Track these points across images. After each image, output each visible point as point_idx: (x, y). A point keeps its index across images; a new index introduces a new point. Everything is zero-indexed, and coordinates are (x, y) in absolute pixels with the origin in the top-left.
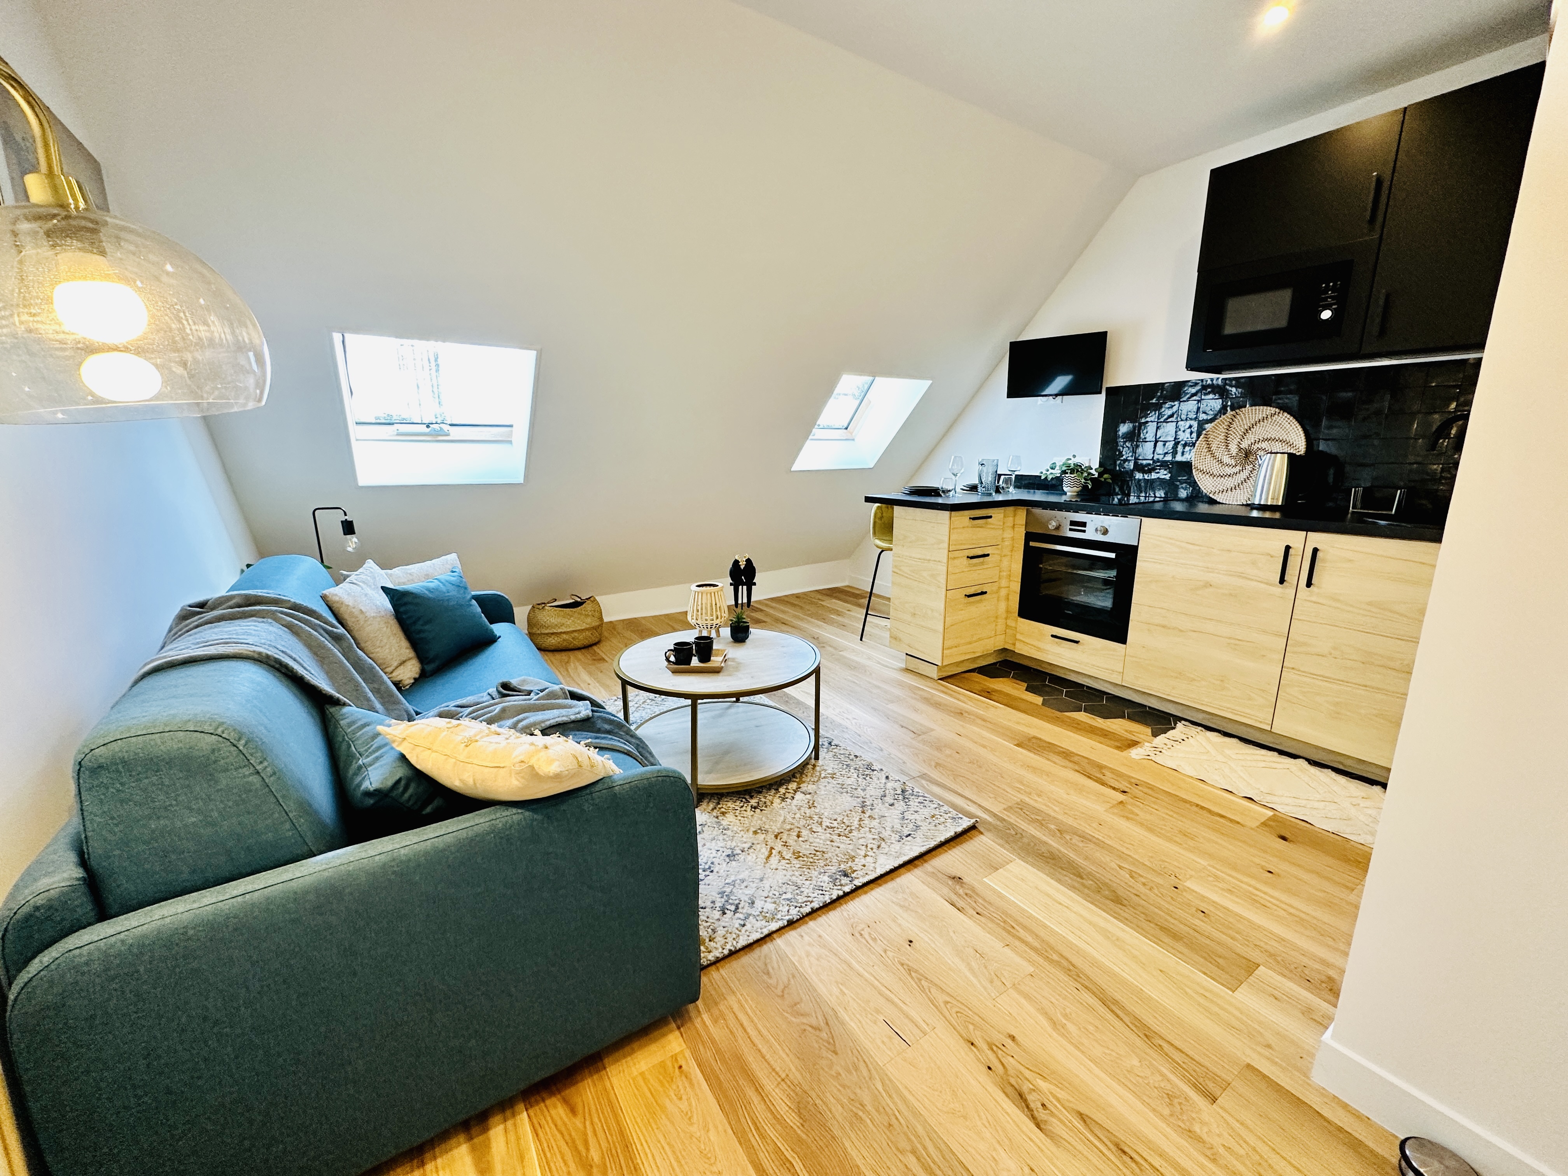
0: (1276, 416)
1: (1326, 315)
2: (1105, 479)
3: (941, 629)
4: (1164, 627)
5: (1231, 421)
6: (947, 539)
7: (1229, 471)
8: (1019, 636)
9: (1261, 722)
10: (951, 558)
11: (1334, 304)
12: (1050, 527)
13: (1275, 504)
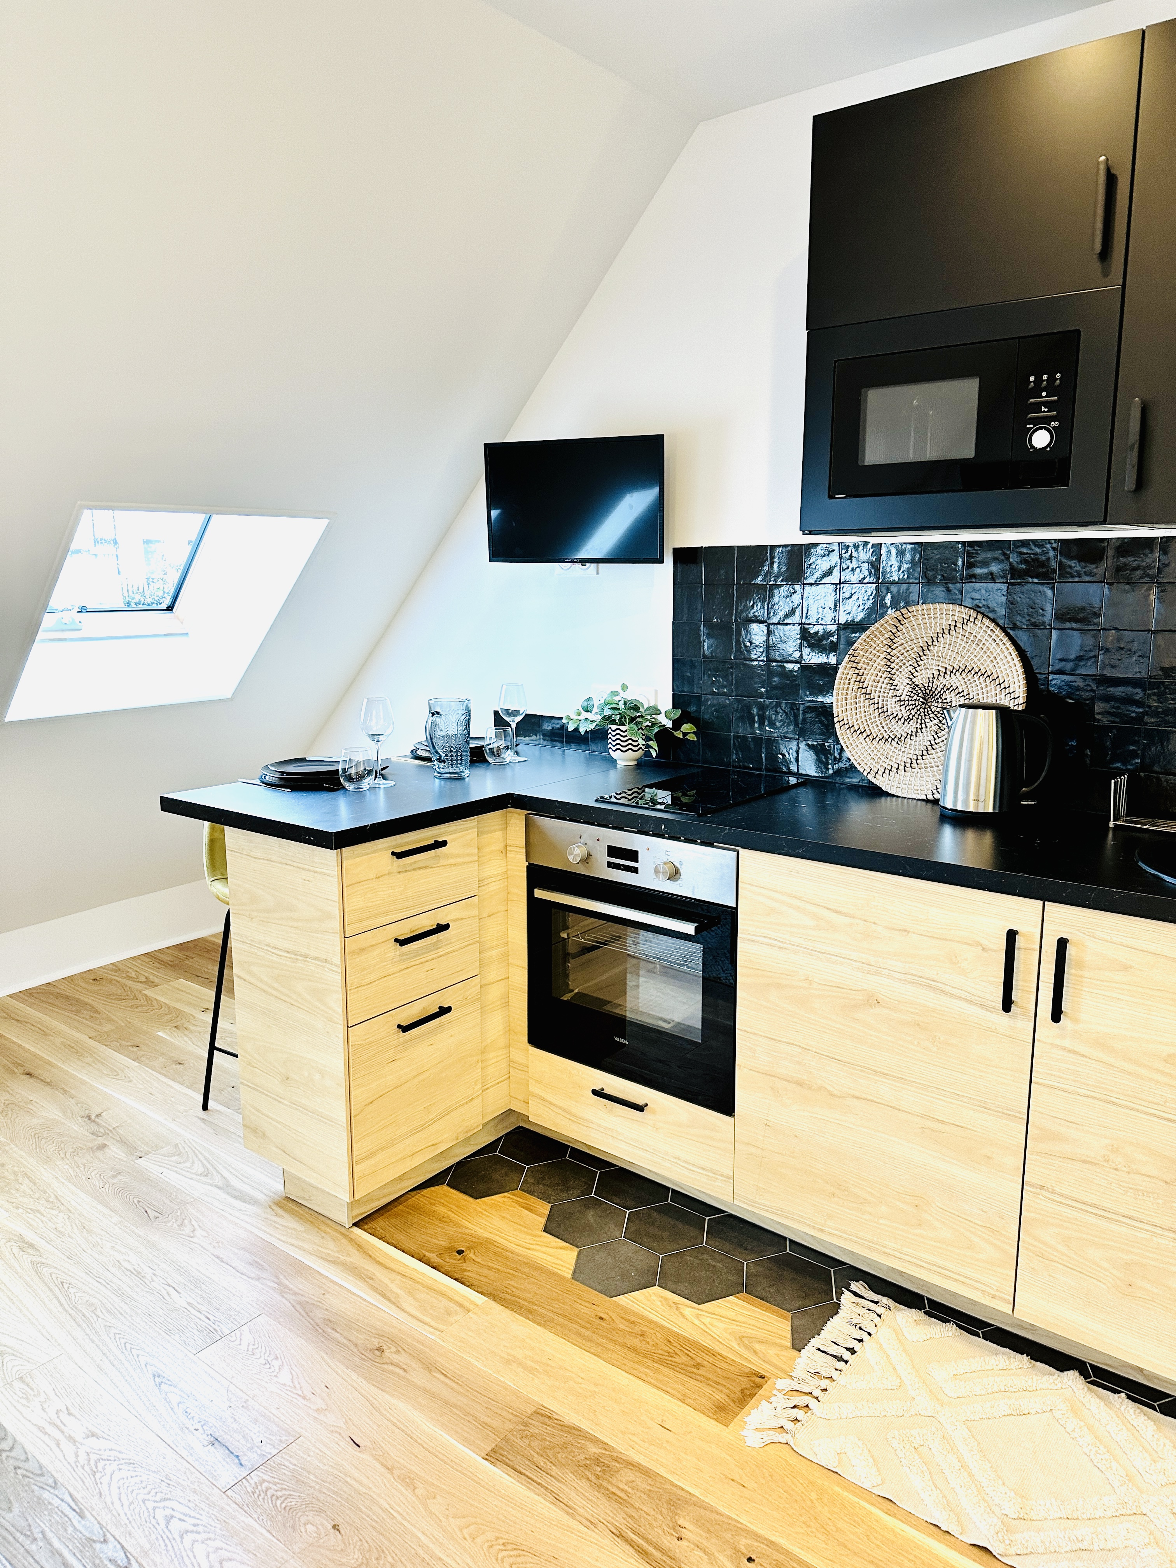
0: (970, 624)
1: (1041, 439)
2: (685, 734)
3: (341, 1116)
4: (800, 1084)
5: (894, 631)
6: (336, 911)
7: (899, 729)
8: (534, 1088)
9: (994, 1297)
10: (353, 952)
11: (1053, 419)
12: (571, 858)
13: (981, 810)
